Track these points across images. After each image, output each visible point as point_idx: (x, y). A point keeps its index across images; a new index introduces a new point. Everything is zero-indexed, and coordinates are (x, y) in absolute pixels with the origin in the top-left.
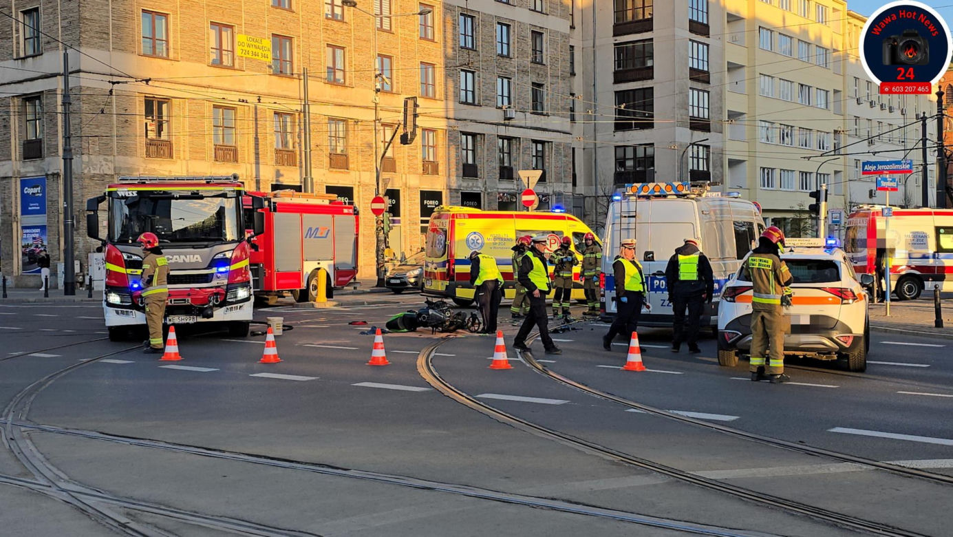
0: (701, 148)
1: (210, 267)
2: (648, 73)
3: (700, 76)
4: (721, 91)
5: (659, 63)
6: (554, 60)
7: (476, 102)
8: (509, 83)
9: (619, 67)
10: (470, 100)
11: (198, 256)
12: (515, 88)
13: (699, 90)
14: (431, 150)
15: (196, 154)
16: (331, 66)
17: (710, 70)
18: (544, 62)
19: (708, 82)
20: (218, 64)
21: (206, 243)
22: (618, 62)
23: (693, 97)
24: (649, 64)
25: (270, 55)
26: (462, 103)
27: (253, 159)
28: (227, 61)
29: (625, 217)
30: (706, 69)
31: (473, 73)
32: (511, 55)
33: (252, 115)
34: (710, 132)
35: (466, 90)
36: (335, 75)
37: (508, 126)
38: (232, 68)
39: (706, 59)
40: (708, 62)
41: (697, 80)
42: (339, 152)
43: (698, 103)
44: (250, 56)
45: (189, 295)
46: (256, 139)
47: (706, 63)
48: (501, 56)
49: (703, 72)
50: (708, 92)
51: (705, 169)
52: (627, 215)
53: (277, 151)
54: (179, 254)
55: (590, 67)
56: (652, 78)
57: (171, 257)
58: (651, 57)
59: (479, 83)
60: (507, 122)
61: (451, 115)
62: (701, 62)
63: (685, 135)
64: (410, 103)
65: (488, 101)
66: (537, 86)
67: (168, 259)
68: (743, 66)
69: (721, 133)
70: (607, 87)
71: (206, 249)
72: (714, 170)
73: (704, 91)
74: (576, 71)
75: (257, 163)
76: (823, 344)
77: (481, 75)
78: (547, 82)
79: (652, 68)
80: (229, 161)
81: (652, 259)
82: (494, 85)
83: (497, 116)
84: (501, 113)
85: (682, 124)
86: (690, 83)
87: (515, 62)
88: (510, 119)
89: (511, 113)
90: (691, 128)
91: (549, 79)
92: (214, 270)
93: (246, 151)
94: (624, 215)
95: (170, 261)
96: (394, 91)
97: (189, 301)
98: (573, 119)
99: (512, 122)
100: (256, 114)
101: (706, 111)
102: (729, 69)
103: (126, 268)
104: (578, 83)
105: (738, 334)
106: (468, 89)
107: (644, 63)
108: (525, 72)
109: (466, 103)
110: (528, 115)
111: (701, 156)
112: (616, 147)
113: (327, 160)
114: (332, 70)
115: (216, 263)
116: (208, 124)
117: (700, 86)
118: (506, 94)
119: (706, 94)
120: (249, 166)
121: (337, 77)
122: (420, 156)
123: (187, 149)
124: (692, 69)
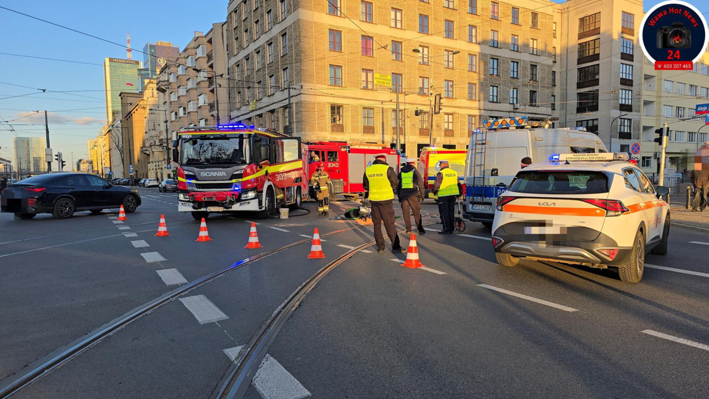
0: (626, 121)
1: (231, 179)
2: (596, 82)
3: (627, 83)
4: (640, 89)
5: (602, 77)
6: (543, 79)
7: (498, 101)
8: (517, 91)
9: (580, 80)
10: (495, 100)
11: (224, 173)
12: (520, 94)
13: (626, 90)
14: (473, 126)
15: (355, 130)
16: (422, 86)
17: (633, 79)
18: (537, 80)
19: (632, 86)
20: (366, 88)
21: (229, 165)
22: (580, 78)
23: (622, 94)
24: (597, 77)
25: (391, 83)
26: (491, 102)
27: (381, 133)
28: (370, 87)
29: (480, 144)
30: (631, 78)
31: (497, 87)
32: (519, 77)
33: (381, 111)
34: (631, 111)
35: (493, 96)
36: (423, 91)
37: (516, 112)
38: (372, 90)
39: (631, 73)
40: (632, 75)
41: (625, 85)
42: (425, 127)
43: (625, 97)
44: (381, 84)
45: (215, 195)
46: (383, 123)
47: (631, 75)
48: (513, 78)
49: (629, 80)
50: (632, 91)
51: (629, 131)
52: (481, 143)
53: (394, 128)
54: (214, 171)
55: (564, 82)
56: (598, 84)
57: (209, 173)
58: (598, 74)
59: (500, 92)
60: (515, 111)
61: (482, 107)
62: (627, 75)
63: (616, 113)
64: (438, 97)
65: (505, 100)
66: (533, 93)
67: (208, 174)
68: (655, 76)
69: (639, 112)
70: (573, 91)
71: (229, 169)
72: (633, 132)
73: (629, 90)
74: (556, 84)
75: (383, 134)
76: (583, 256)
77: (501, 88)
78: (539, 90)
79: (598, 79)
80: (370, 133)
81: (496, 174)
82: (508, 92)
83: (510, 108)
84: (512, 106)
85: (615, 108)
86: (620, 86)
87: (520, 80)
88: (517, 109)
89: (518, 106)
90: (620, 110)
91: (540, 88)
92: (234, 181)
93: (379, 129)
94: (479, 143)
95: (209, 175)
96: (454, 97)
97: (214, 199)
98: (553, 109)
99: (518, 111)
100: (383, 111)
101: (630, 101)
102: (645, 79)
103: (186, 179)
104: (557, 91)
105: (501, 241)
106: (494, 95)
107: (594, 77)
108: (526, 85)
109: (493, 102)
110: (527, 107)
111: (626, 124)
112: (577, 122)
113: (418, 132)
114: (422, 89)
115: (234, 177)
116: (360, 118)
117: (626, 87)
118: (515, 96)
119: (630, 92)
120: (380, 136)
121: (425, 92)
122: (467, 128)
123: (350, 128)
124: (622, 79)
